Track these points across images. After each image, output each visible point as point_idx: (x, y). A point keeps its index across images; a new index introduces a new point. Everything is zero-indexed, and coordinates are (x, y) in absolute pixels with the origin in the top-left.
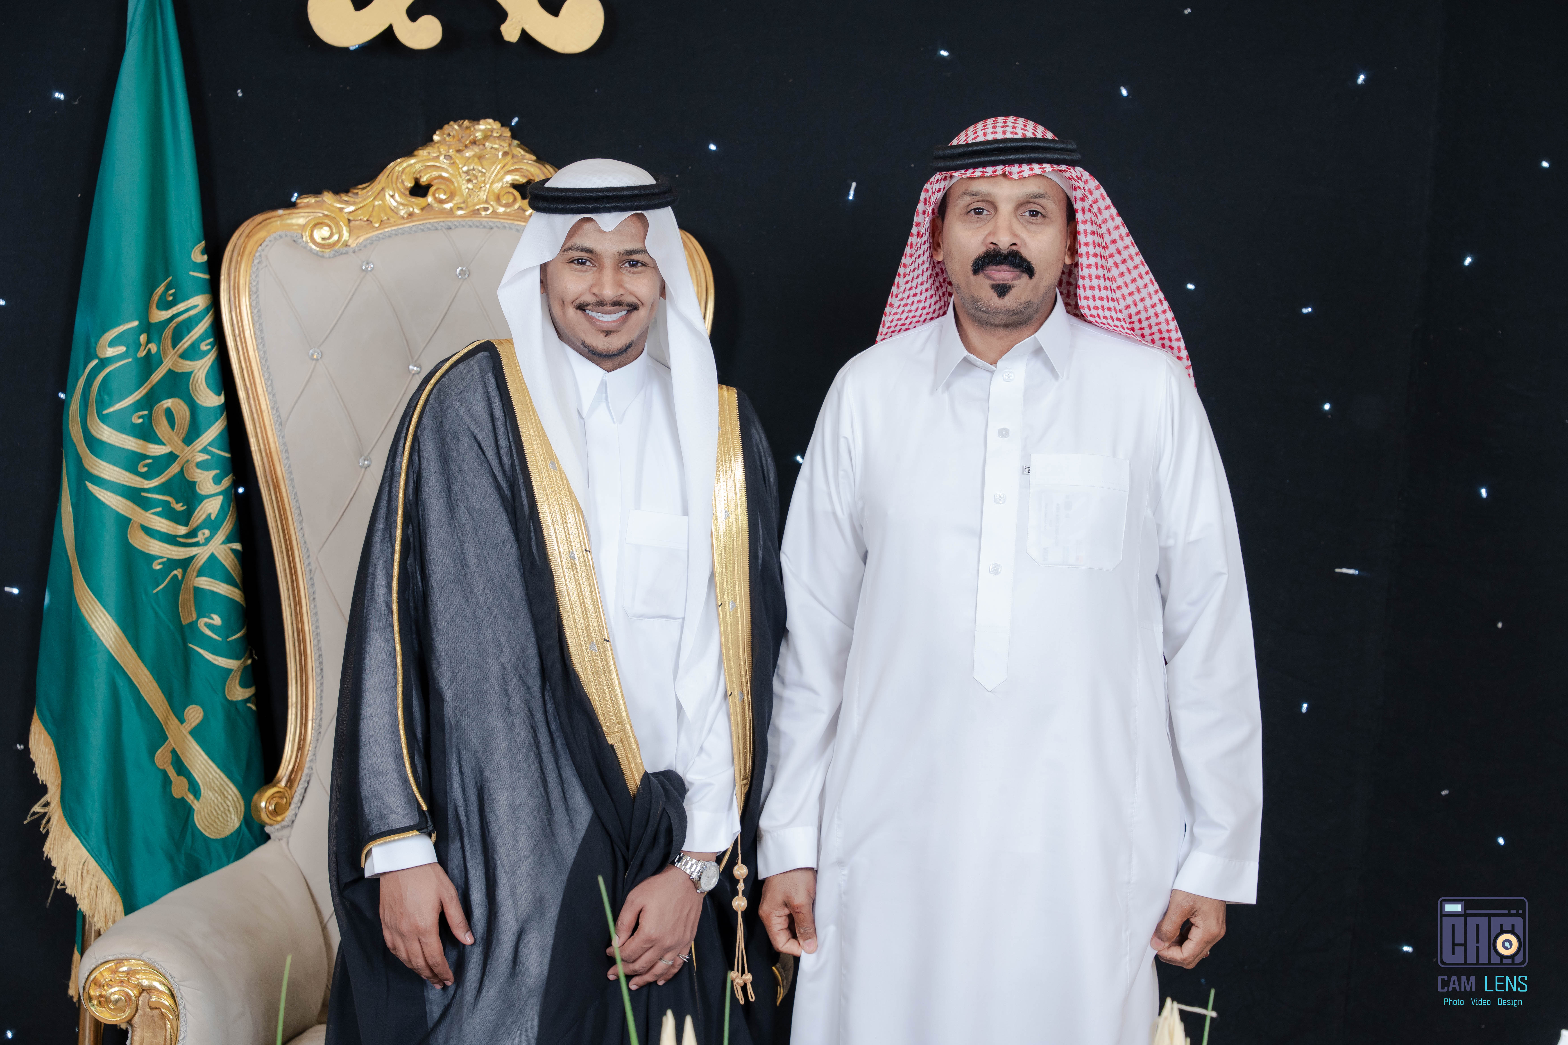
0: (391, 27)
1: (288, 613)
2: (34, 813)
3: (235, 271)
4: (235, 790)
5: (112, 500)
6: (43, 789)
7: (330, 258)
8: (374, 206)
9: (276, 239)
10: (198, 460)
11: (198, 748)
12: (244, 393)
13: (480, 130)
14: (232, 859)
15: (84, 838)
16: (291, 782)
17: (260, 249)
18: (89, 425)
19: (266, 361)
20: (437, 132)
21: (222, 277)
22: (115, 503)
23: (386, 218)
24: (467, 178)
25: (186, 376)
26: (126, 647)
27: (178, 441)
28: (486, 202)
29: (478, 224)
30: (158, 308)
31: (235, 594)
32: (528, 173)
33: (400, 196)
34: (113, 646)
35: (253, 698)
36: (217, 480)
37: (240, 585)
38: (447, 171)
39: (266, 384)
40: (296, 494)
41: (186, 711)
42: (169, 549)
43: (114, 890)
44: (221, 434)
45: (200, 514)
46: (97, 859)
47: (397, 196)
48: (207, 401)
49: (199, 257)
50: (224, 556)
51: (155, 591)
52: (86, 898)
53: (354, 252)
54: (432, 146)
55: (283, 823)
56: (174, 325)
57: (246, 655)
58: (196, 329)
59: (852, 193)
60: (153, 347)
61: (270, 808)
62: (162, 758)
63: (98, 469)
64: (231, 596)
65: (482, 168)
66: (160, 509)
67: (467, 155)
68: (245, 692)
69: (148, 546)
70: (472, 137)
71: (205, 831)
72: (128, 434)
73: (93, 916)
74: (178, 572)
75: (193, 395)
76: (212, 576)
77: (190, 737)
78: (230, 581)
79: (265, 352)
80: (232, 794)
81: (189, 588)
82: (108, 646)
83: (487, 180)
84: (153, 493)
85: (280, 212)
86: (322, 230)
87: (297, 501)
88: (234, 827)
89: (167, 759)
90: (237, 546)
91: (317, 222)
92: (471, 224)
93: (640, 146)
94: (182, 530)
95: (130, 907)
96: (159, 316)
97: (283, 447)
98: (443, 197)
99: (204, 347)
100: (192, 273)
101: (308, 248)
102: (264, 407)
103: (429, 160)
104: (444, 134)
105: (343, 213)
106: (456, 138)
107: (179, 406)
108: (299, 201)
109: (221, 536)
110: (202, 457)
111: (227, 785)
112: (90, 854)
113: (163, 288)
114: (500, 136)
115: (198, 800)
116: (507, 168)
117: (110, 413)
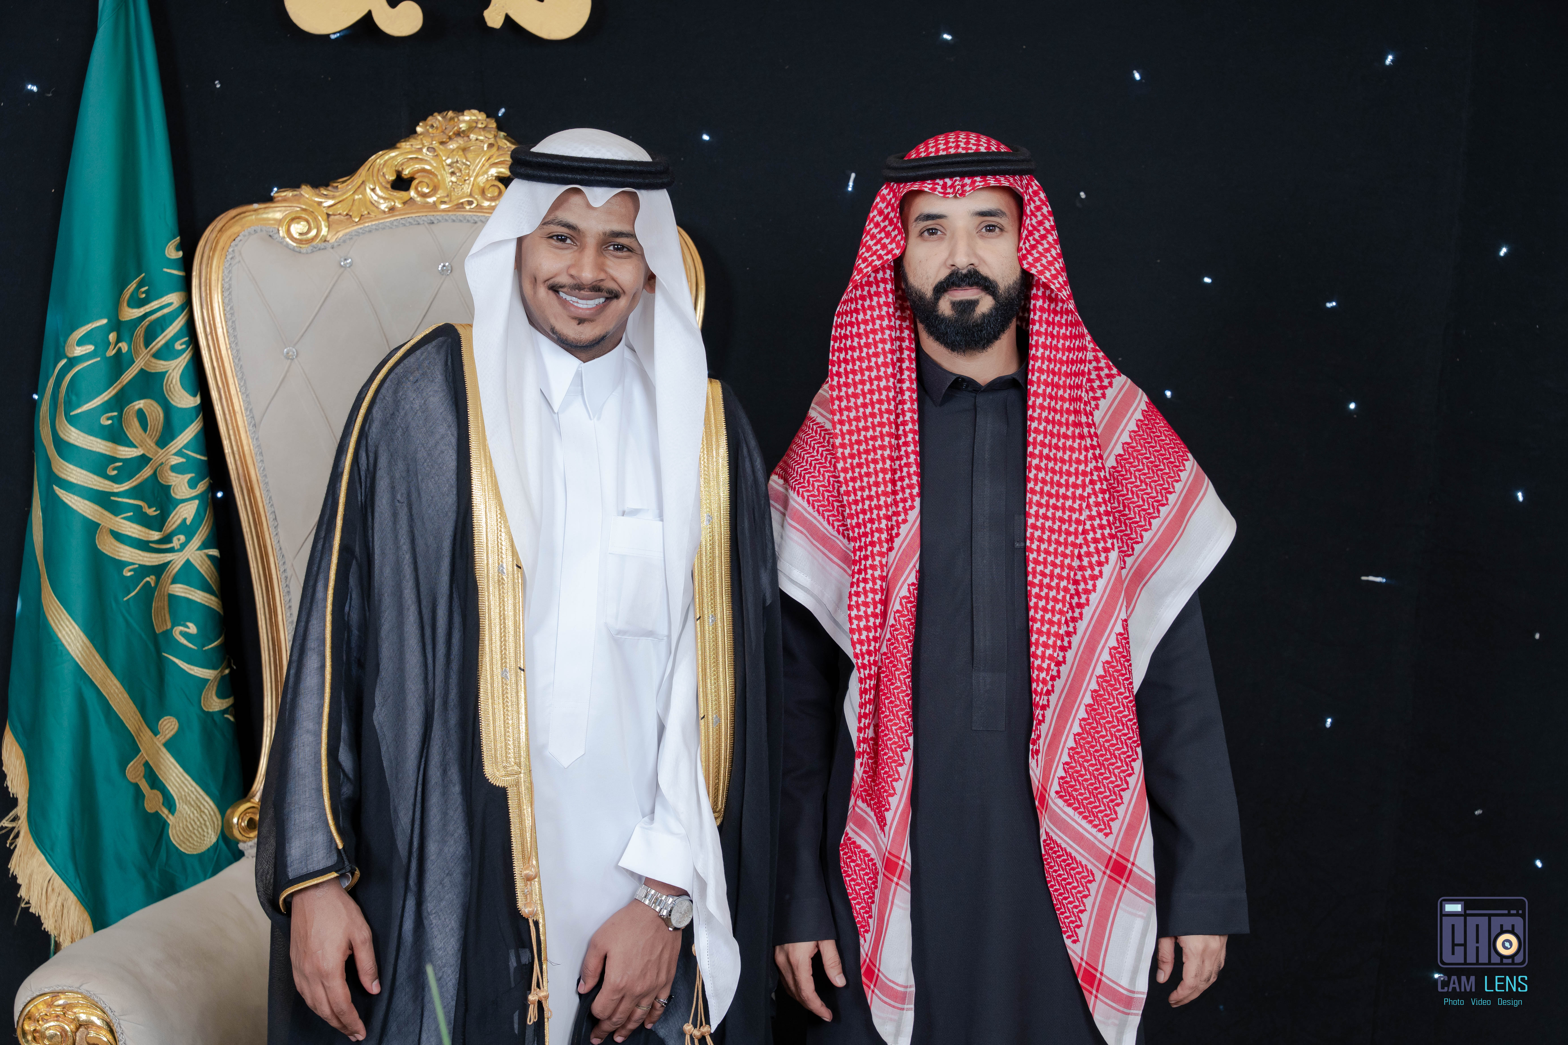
0: (370, 12)
1: (264, 622)
2: (3, 828)
3: (207, 268)
4: (211, 803)
5: (79, 504)
6: (13, 803)
7: (307, 253)
8: (354, 200)
9: (250, 234)
10: (173, 463)
11: (173, 760)
12: (217, 393)
13: (464, 121)
14: (209, 875)
15: (50, 856)
17: (233, 243)
18: (57, 427)
19: (239, 359)
20: (421, 124)
21: (194, 274)
22: (82, 508)
23: (366, 212)
24: (450, 171)
25: (160, 376)
26: (94, 656)
27: (151, 443)
28: (471, 195)
29: (462, 219)
30: (129, 305)
31: (212, 602)
33: (381, 190)
34: (80, 655)
35: (231, 708)
36: (192, 484)
37: (217, 593)
38: (430, 164)
39: (239, 385)
40: (270, 498)
41: (160, 722)
42: (140, 555)
43: (82, 908)
44: (196, 436)
45: (175, 519)
46: (62, 876)
47: (377, 189)
48: (182, 403)
49: (173, 253)
50: (200, 562)
51: (126, 599)
52: (51, 916)
53: (332, 248)
54: (415, 139)
56: (147, 323)
57: (223, 665)
58: (171, 328)
59: (851, 181)
60: (124, 346)
61: (242, 824)
62: (134, 771)
63: (65, 472)
64: (206, 604)
65: (467, 160)
66: (131, 514)
67: (451, 147)
68: (223, 703)
69: (118, 552)
70: (456, 128)
71: (181, 846)
72: (96, 436)
73: (59, 935)
74: (151, 579)
75: (167, 396)
76: (188, 583)
77: (164, 750)
78: (206, 588)
79: (238, 351)
80: (209, 808)
81: (164, 595)
82: (74, 656)
83: (471, 172)
84: (124, 498)
85: (256, 206)
86: (299, 225)
87: (272, 505)
88: (210, 842)
89: (139, 773)
90: (214, 552)
91: (293, 216)
92: (454, 218)
94: (155, 536)
95: (99, 924)
96: (131, 313)
97: (257, 450)
98: (426, 190)
99: (178, 346)
100: (165, 270)
101: (284, 243)
102: (237, 408)
103: (411, 152)
104: (427, 125)
105: (322, 208)
106: (440, 129)
107: (152, 408)
108: (278, 195)
109: (196, 542)
110: (176, 460)
111: (203, 798)
112: (56, 871)
113: (134, 286)
114: (485, 127)
115: (173, 814)
116: (492, 160)
117: (78, 414)
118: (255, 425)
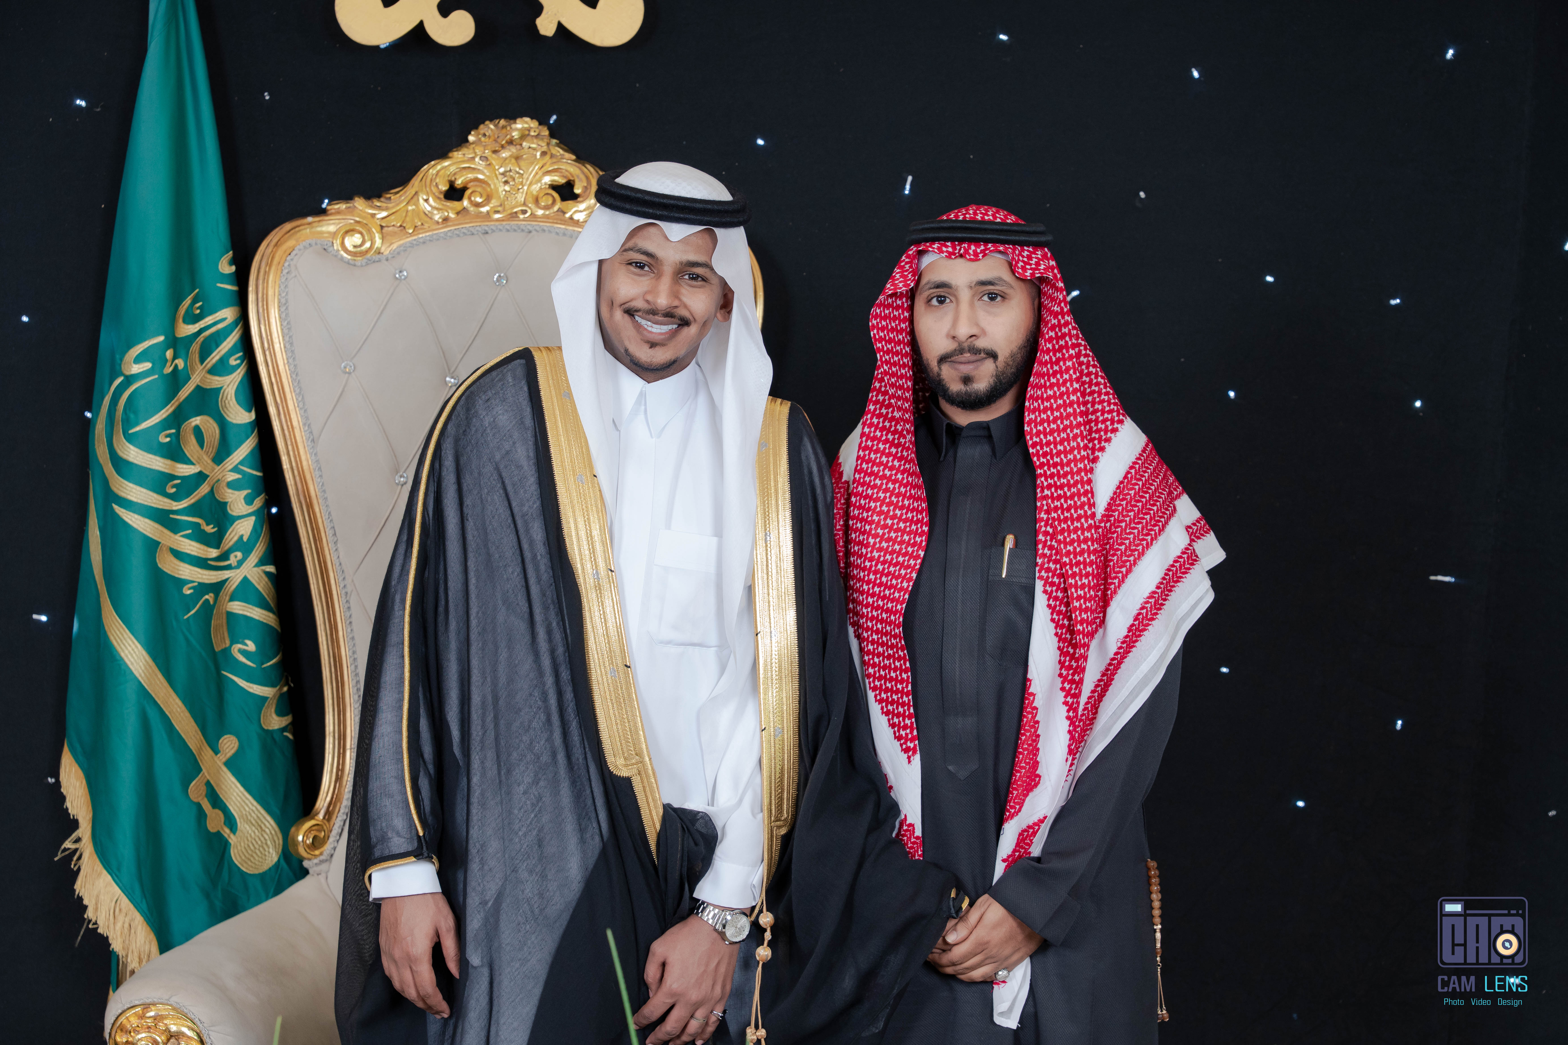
0: (421, 23)
1: (324, 638)
2: (65, 850)
3: (263, 282)
4: (272, 822)
5: (139, 523)
6: (74, 824)
7: (362, 266)
8: (407, 211)
9: (305, 248)
10: (229, 479)
11: (233, 779)
12: (274, 409)
13: (516, 129)
14: (270, 895)
15: (116, 875)
16: (329, 814)
17: (289, 258)
18: (115, 445)
19: (297, 375)
20: (473, 133)
21: (250, 289)
22: (142, 526)
23: (420, 223)
24: (503, 180)
25: (216, 392)
26: (156, 675)
27: (207, 460)
28: (524, 204)
29: (516, 228)
30: (184, 322)
31: (270, 619)
32: (567, 173)
33: (434, 200)
34: (143, 675)
35: (290, 726)
36: (249, 501)
37: (274, 609)
38: (483, 173)
39: (297, 399)
40: (329, 513)
41: (220, 741)
42: (199, 573)
43: (149, 929)
44: (252, 452)
45: (232, 536)
46: (130, 897)
47: (431, 200)
48: (237, 418)
49: (227, 268)
50: (257, 579)
51: (186, 617)
52: (119, 937)
53: (387, 260)
54: (468, 148)
55: (322, 858)
56: (202, 339)
57: (282, 683)
58: (225, 343)
59: (908, 187)
60: (180, 363)
61: (308, 842)
62: (196, 790)
63: (125, 490)
64: (265, 621)
65: (520, 169)
66: (190, 531)
67: (504, 155)
68: (282, 721)
69: (178, 570)
70: (508, 137)
71: (242, 865)
72: (155, 454)
73: (127, 956)
74: (209, 597)
75: (222, 412)
76: (246, 601)
77: (225, 769)
78: (263, 604)
80: (270, 827)
81: (222, 613)
82: (137, 675)
83: (524, 181)
84: (182, 515)
85: (310, 219)
86: (353, 238)
87: (331, 520)
88: (272, 861)
89: (201, 792)
90: (271, 569)
91: (348, 229)
92: (508, 228)
93: (684, 143)
94: (214, 553)
95: (165, 946)
96: (186, 330)
97: (315, 464)
98: (479, 200)
99: (233, 362)
100: (219, 285)
101: (339, 256)
102: (295, 423)
103: (464, 162)
104: (479, 134)
105: (375, 220)
106: (492, 138)
107: (208, 424)
108: (329, 208)
109: (253, 558)
110: (232, 477)
111: (264, 818)
112: (122, 891)
113: (189, 302)
114: (538, 135)
115: (234, 833)
116: (545, 169)
117: (136, 432)
118: (313, 440)
